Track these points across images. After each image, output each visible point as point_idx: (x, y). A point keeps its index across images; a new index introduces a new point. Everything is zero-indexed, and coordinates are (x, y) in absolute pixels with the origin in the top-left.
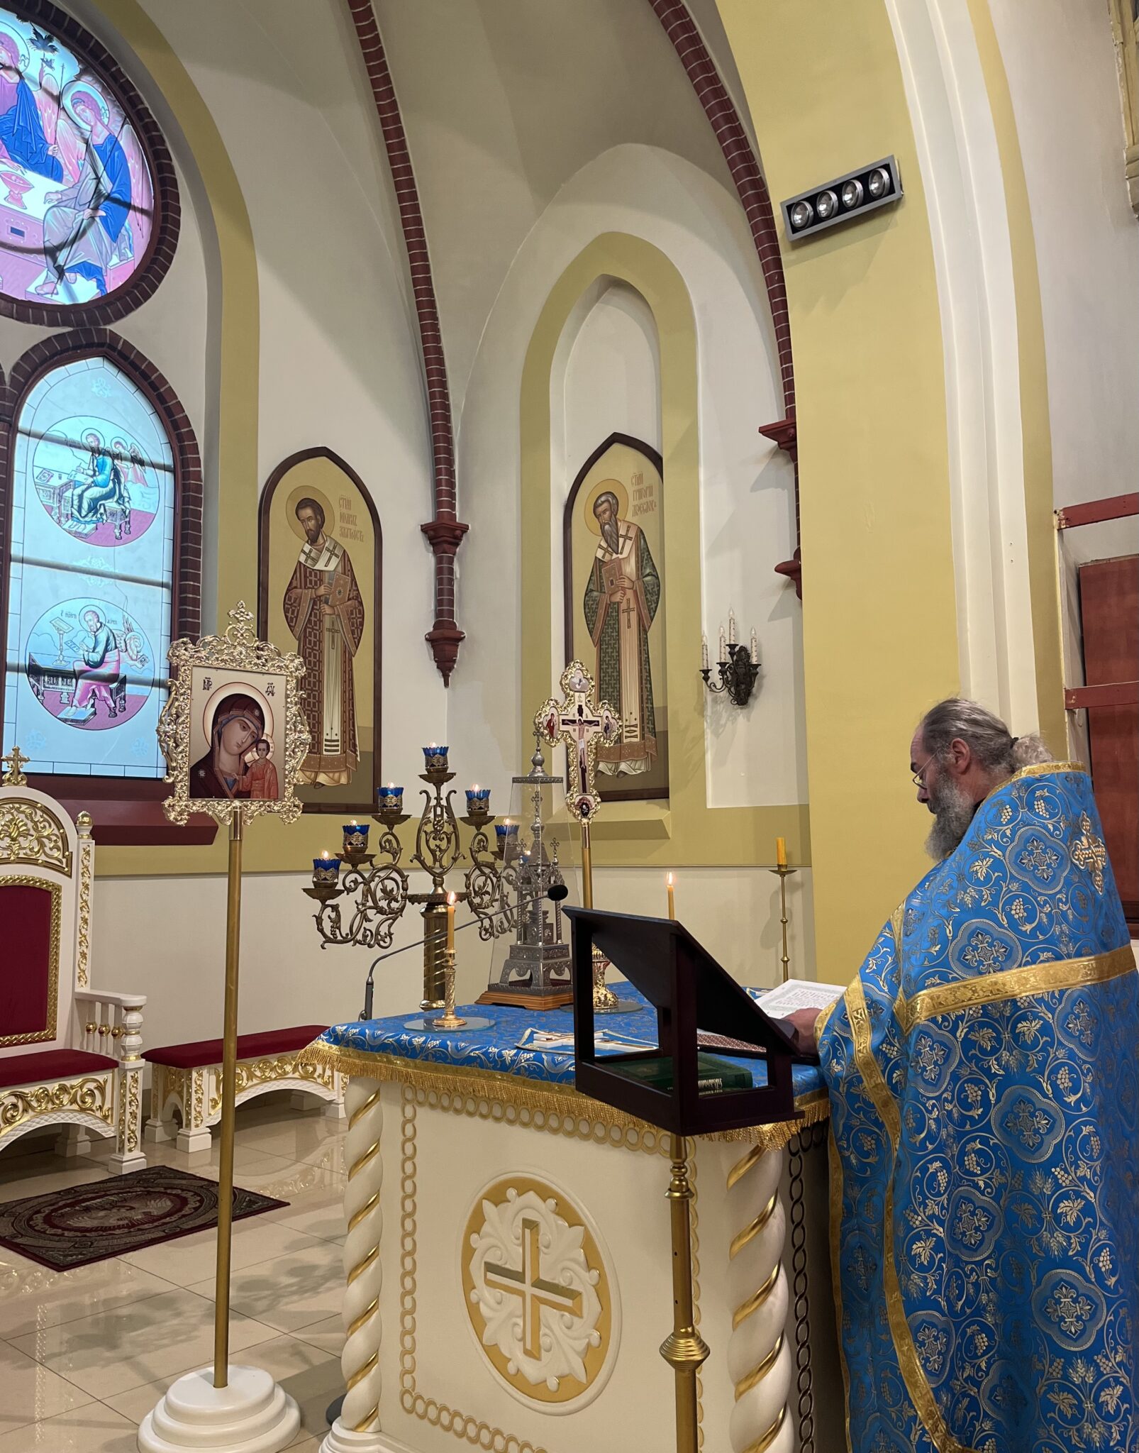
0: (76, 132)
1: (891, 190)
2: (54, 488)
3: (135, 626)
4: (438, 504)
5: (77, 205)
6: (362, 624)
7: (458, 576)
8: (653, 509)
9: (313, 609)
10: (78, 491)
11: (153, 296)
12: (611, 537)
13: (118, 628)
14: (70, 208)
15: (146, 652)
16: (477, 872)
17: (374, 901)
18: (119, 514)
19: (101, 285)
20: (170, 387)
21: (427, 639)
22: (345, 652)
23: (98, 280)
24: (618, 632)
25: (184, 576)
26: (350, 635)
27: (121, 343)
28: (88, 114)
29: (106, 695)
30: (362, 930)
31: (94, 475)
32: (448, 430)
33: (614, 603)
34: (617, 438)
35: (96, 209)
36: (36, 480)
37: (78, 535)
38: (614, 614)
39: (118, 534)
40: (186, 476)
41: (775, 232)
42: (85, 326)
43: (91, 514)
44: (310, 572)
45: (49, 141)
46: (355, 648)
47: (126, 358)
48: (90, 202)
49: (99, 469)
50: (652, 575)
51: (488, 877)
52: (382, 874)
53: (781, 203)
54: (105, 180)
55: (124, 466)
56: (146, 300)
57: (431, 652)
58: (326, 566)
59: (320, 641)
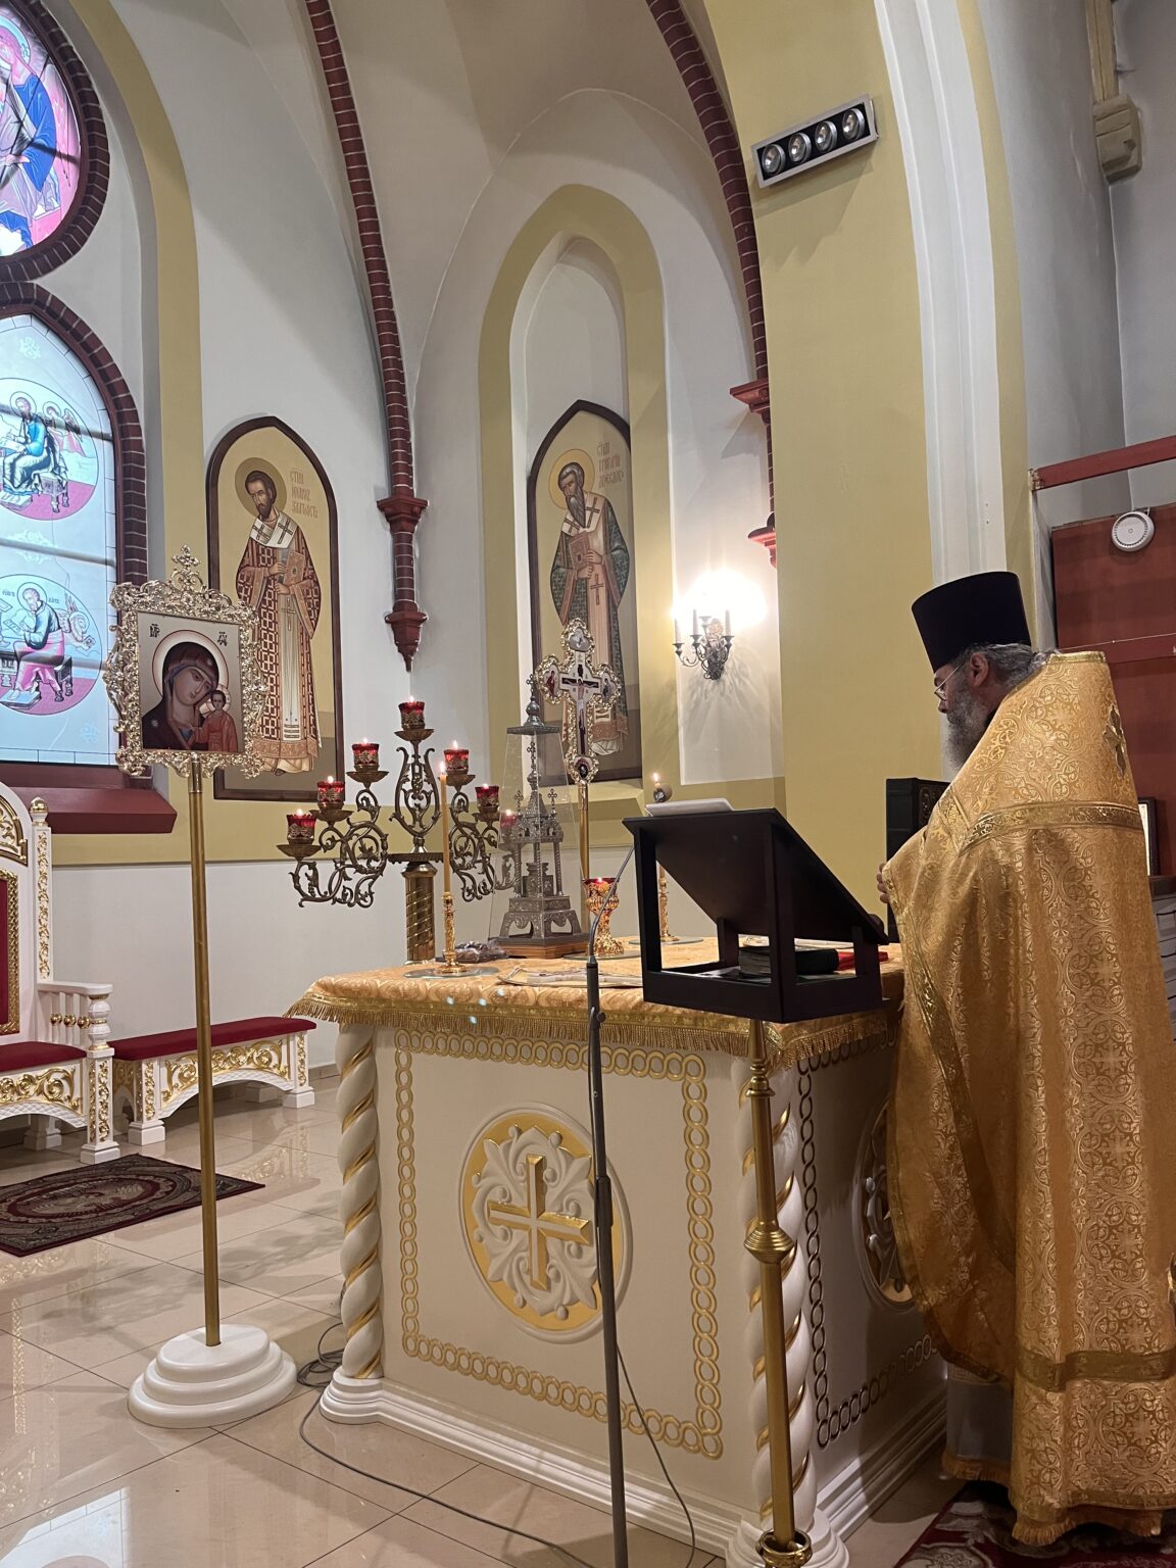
1: (866, 133)
3: (79, 606)
4: (393, 478)
6: (319, 604)
7: (417, 555)
8: (620, 480)
9: (267, 588)
10: (9, 460)
11: (83, 249)
12: (578, 510)
13: (61, 607)
15: (91, 632)
16: (458, 833)
17: (353, 859)
18: (56, 484)
19: (26, 236)
20: (104, 348)
21: (387, 622)
22: (302, 634)
23: (23, 232)
24: (587, 609)
25: (129, 553)
26: (307, 616)
27: (50, 298)
28: (8, 51)
29: (51, 678)
30: (341, 889)
31: (26, 443)
32: (404, 401)
33: (583, 579)
34: (580, 406)
35: (18, 155)
37: (11, 507)
38: (583, 591)
39: (55, 507)
40: (126, 445)
41: (746, 180)
42: (10, 279)
43: (24, 485)
44: (263, 550)
46: (312, 630)
47: (54, 315)
48: (12, 148)
49: (30, 436)
50: (621, 549)
51: (469, 838)
52: (361, 832)
53: (752, 147)
54: (28, 122)
55: (59, 434)
56: (74, 254)
57: (392, 635)
58: (279, 543)
59: (276, 623)
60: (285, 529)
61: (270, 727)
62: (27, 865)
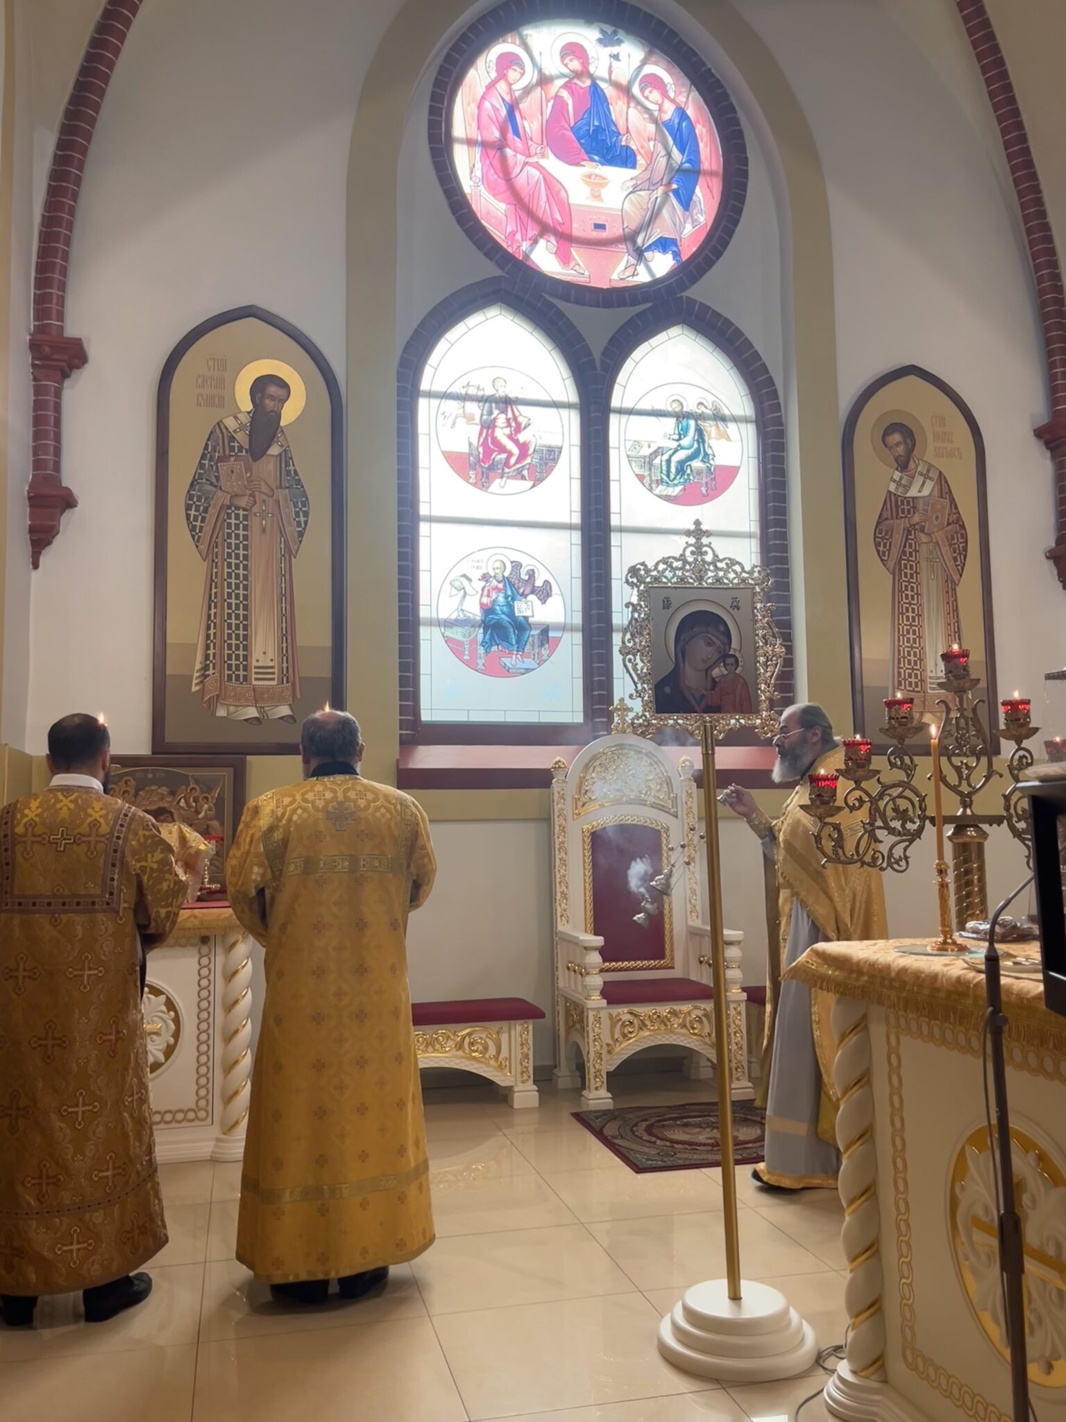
0: (646, 116)
2: (645, 457)
4: (1053, 401)
5: (651, 185)
6: (965, 549)
9: (907, 539)
10: (666, 457)
14: (644, 190)
18: (705, 472)
19: (676, 255)
20: (746, 338)
21: (1048, 558)
22: (947, 581)
23: (674, 252)
25: (771, 524)
26: (952, 563)
27: (697, 306)
28: (655, 95)
35: (669, 183)
36: (629, 453)
37: (668, 498)
39: (704, 492)
40: (768, 423)
42: (663, 298)
43: (678, 477)
44: (902, 501)
45: (622, 132)
46: (958, 576)
47: (702, 318)
48: (662, 179)
49: (682, 433)
54: (676, 154)
56: (718, 259)
57: (1055, 572)
58: (919, 492)
59: (916, 573)
60: (926, 477)
61: (913, 680)
62: (677, 817)
